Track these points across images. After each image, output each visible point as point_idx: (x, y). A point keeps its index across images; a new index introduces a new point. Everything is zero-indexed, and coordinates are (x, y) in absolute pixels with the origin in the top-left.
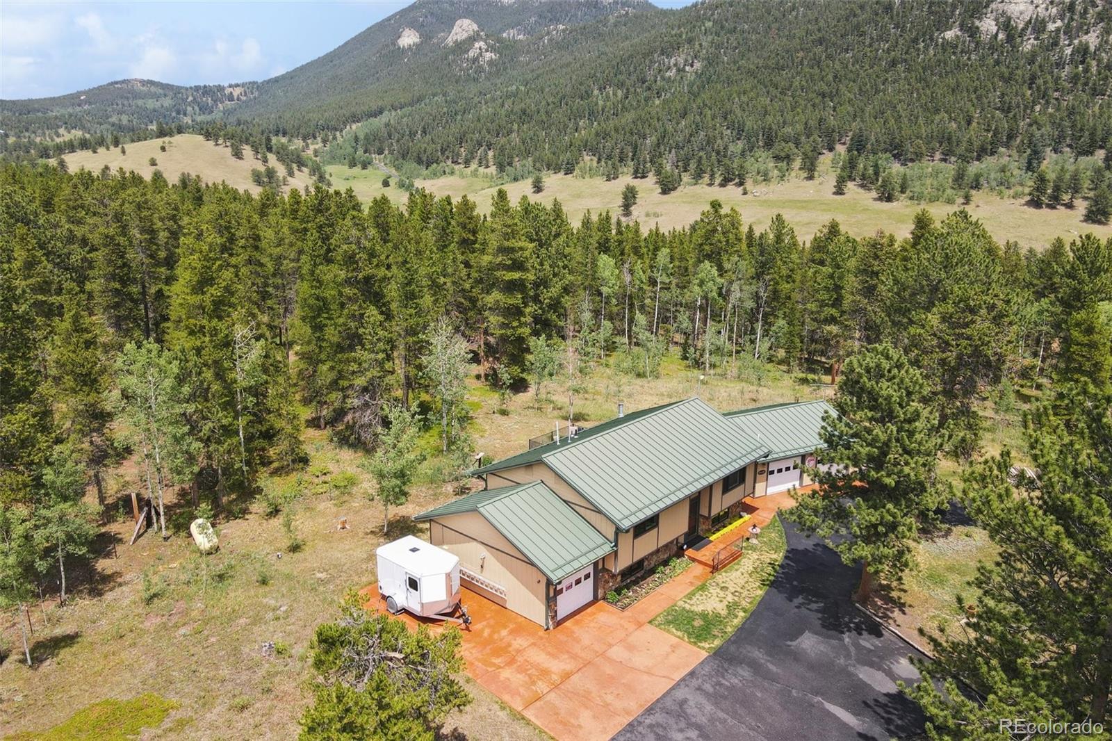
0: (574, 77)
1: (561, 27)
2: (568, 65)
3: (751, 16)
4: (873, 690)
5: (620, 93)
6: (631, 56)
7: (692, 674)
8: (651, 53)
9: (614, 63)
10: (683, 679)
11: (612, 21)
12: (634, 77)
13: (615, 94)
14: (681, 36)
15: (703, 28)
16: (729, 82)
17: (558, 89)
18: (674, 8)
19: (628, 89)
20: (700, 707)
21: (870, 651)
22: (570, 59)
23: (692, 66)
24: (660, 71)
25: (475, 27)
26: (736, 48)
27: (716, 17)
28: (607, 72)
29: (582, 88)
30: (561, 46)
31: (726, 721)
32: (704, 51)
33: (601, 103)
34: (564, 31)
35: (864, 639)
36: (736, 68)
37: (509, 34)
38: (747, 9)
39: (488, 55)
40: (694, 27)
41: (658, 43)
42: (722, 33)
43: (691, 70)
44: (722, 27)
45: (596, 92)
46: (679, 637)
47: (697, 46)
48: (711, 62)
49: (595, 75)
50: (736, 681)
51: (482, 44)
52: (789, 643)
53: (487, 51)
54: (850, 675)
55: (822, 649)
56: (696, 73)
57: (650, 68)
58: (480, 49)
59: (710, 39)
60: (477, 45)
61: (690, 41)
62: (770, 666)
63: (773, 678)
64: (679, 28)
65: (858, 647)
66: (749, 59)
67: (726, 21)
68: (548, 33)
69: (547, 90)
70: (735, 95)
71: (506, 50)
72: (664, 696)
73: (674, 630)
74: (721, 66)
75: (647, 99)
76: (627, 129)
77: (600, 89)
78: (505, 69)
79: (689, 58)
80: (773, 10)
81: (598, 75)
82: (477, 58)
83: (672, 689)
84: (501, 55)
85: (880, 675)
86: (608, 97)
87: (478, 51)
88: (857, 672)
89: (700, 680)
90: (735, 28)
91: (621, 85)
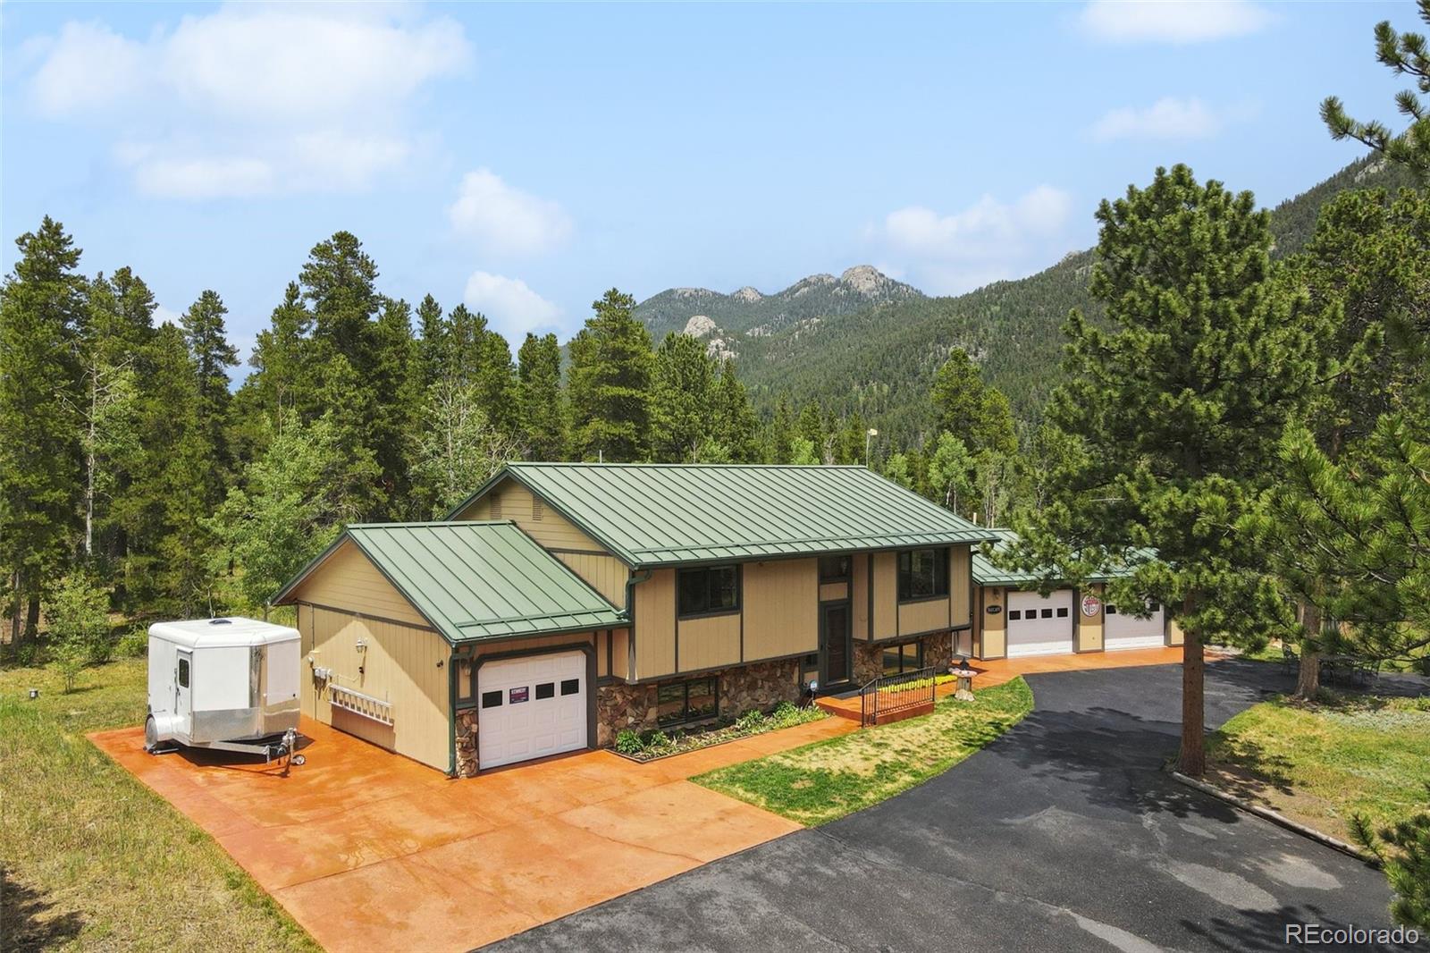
0: (829, 372)
1: (816, 320)
2: (823, 361)
3: (1048, 297)
4: (1214, 902)
5: (886, 388)
6: (900, 346)
7: (748, 854)
8: (924, 341)
9: (879, 354)
10: (724, 860)
11: (877, 312)
12: (903, 368)
13: (880, 388)
14: (961, 322)
15: (988, 313)
16: (1024, 370)
17: (810, 385)
18: (953, 296)
19: (896, 383)
20: (741, 908)
21: (1205, 841)
22: (825, 354)
23: (976, 355)
24: (936, 361)
25: (712, 324)
26: (1031, 333)
27: (1004, 300)
28: (870, 364)
29: (839, 382)
30: (813, 341)
31: (799, 935)
32: (991, 338)
33: (861, 399)
34: (818, 325)
35: (1193, 824)
36: (1031, 355)
37: (753, 333)
38: (1043, 289)
39: (726, 354)
40: (977, 311)
41: (932, 330)
42: (1012, 317)
43: (976, 359)
44: (1012, 311)
45: (856, 388)
46: (747, 801)
47: (981, 332)
48: (999, 350)
49: (855, 368)
50: (856, 870)
51: (719, 341)
52: (1006, 820)
53: (725, 349)
54: (1152, 875)
55: (1086, 832)
56: (982, 362)
57: (923, 358)
58: (717, 347)
59: (997, 324)
60: (713, 343)
61: (972, 327)
62: (948, 851)
63: (952, 871)
64: (959, 313)
65: (1175, 833)
66: (1047, 344)
67: (1017, 303)
68: (800, 328)
69: (795, 387)
70: (1031, 383)
71: (750, 348)
72: (661, 884)
73: (741, 792)
74: (1012, 354)
75: (919, 393)
76: (895, 426)
77: (861, 384)
78: (746, 369)
79: (972, 346)
80: (1076, 290)
81: (859, 368)
82: (714, 357)
83: (690, 873)
84: (742, 354)
85: (1231, 880)
86: (871, 392)
87: (715, 349)
88: (1172, 871)
89: (764, 865)
90: (1028, 311)
91: (887, 378)
